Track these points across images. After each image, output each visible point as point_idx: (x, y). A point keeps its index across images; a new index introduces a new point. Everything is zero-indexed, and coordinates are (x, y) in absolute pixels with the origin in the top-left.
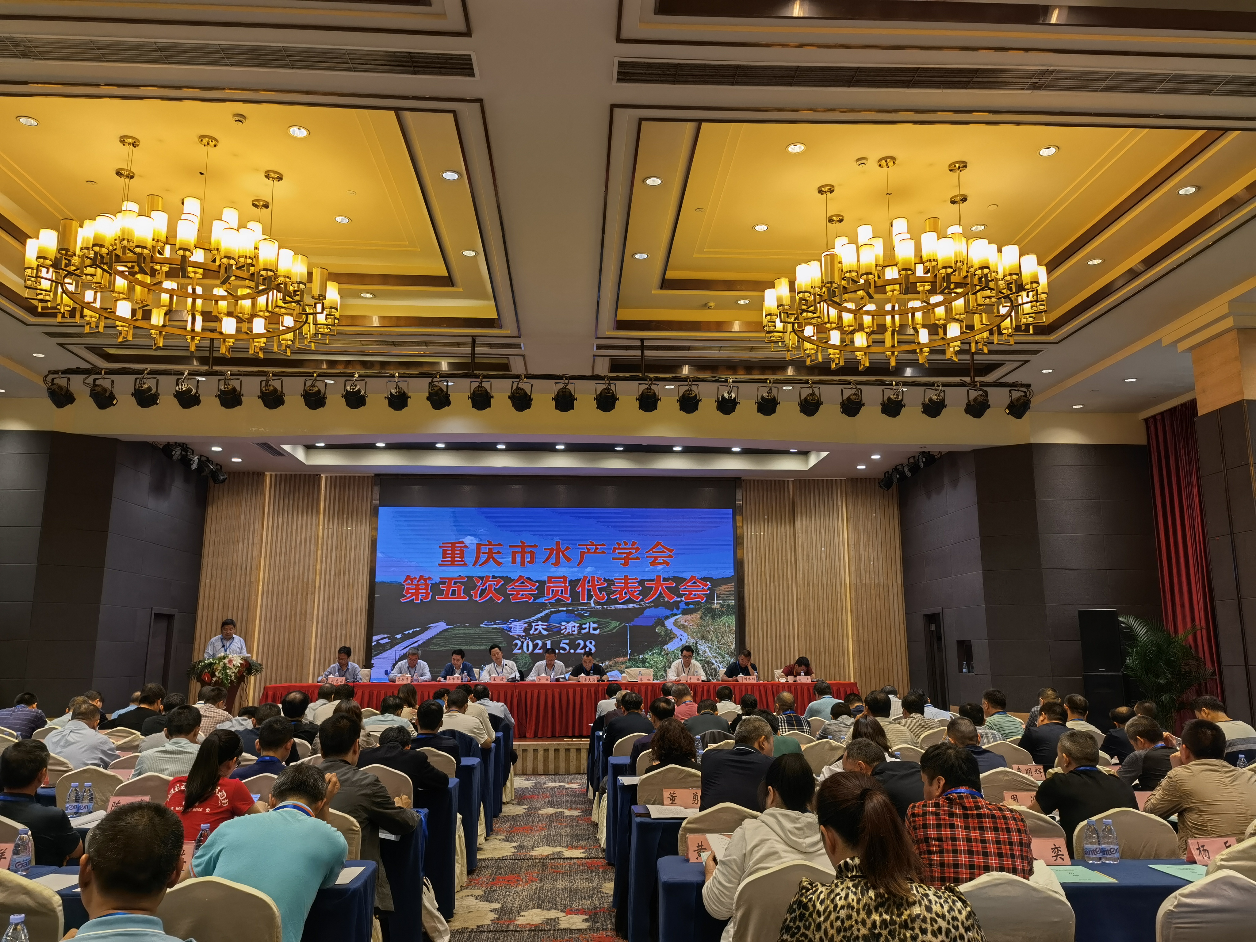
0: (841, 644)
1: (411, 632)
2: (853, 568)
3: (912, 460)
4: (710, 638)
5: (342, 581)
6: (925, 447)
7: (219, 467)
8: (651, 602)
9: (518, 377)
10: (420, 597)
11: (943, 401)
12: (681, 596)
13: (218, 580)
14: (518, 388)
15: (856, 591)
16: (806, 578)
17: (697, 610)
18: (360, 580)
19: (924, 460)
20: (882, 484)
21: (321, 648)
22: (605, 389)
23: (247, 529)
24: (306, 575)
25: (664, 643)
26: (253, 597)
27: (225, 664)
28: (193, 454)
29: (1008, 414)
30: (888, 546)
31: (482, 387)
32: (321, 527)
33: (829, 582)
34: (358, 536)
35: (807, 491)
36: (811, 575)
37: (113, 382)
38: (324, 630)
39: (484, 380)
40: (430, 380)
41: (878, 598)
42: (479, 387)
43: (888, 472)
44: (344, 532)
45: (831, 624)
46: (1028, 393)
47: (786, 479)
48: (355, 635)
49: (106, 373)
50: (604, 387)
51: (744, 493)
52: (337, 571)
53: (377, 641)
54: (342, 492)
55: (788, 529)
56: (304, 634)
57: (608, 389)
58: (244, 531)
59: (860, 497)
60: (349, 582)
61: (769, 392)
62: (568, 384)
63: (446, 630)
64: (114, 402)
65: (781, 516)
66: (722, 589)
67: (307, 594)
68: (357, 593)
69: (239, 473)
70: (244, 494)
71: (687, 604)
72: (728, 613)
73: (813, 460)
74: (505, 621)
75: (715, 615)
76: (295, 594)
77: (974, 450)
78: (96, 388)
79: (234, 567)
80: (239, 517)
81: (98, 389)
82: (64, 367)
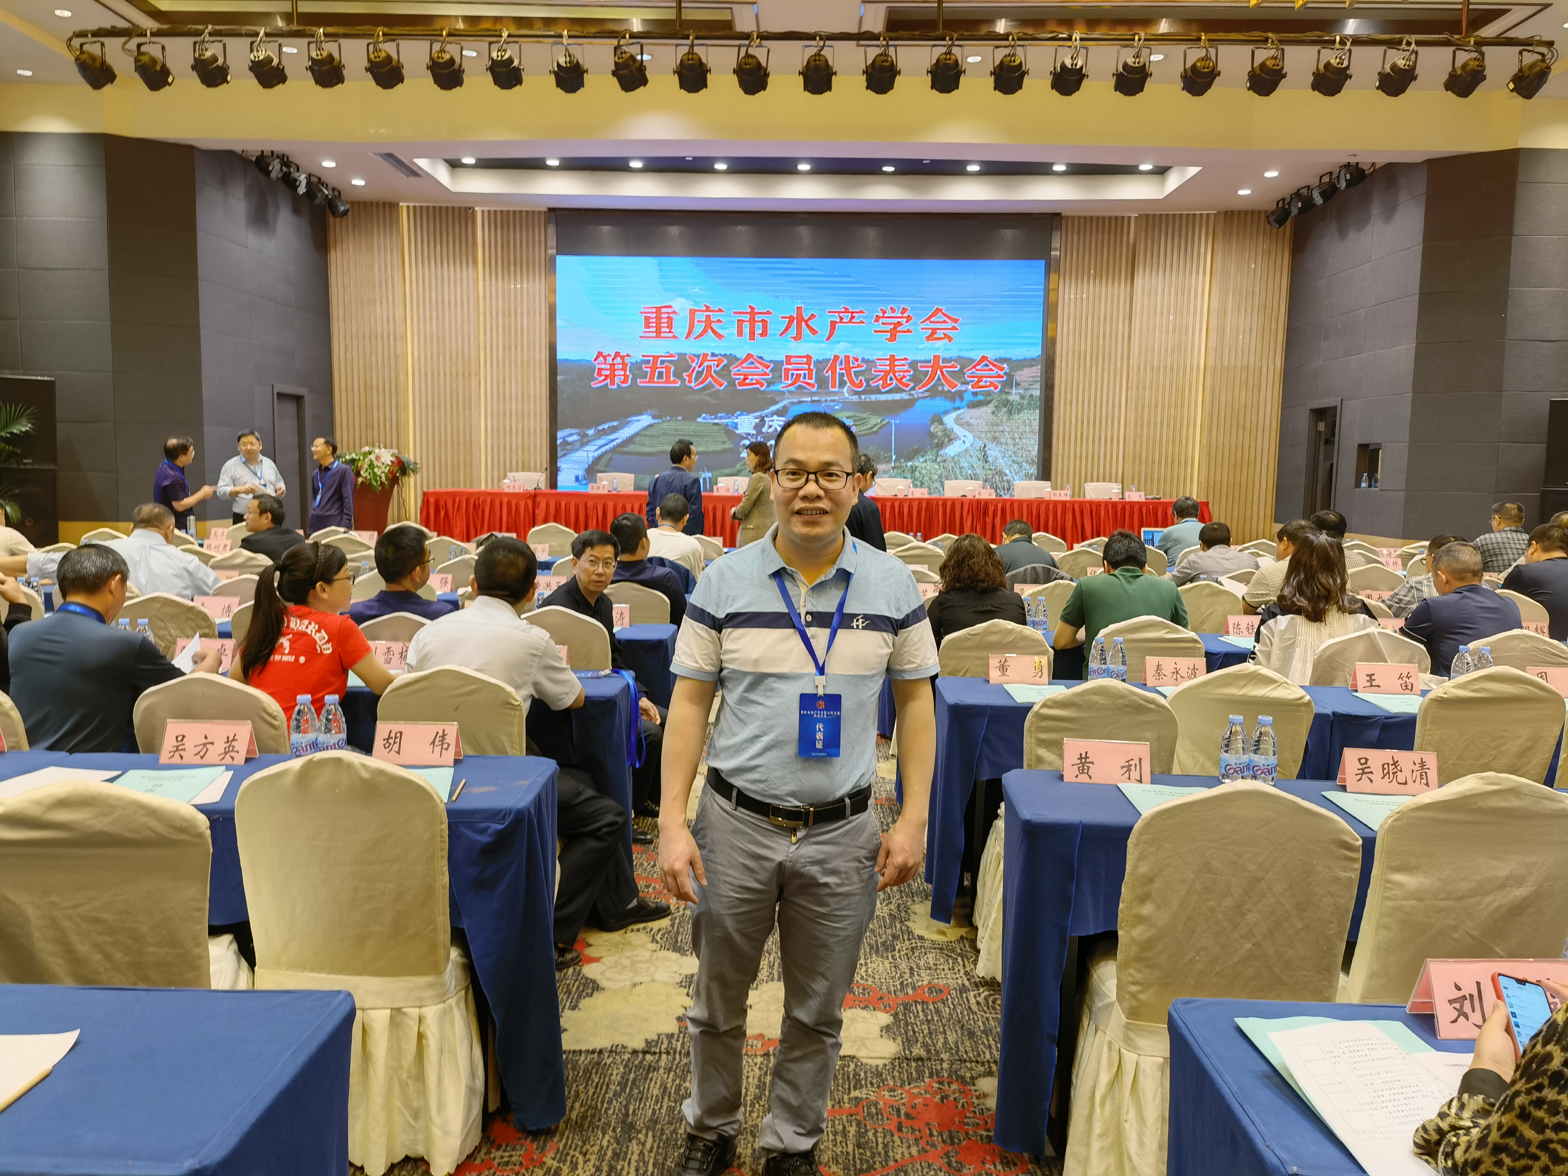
0: (1183, 451)
1: (606, 426)
2: (1212, 343)
3: (1326, 179)
4: (1003, 440)
5: (513, 358)
6: (1355, 155)
7: (336, 193)
8: (926, 391)
9: (747, 36)
10: (617, 380)
11: (1413, 68)
12: (967, 383)
13: (355, 353)
14: (748, 56)
15: (1214, 376)
16: (1142, 359)
17: (989, 402)
18: (538, 357)
19: (1348, 177)
20: (1271, 219)
21: (492, 446)
22: (881, 55)
23: (384, 283)
24: (466, 348)
25: (940, 446)
26: (402, 377)
27: (371, 461)
28: (298, 171)
29: (1512, 91)
30: (1268, 311)
31: (693, 53)
32: (481, 283)
33: (1175, 364)
34: (531, 297)
35: (1156, 232)
36: (1149, 355)
37: (163, 48)
38: (495, 422)
39: (696, 42)
40: (615, 42)
41: (1244, 386)
42: (688, 53)
43: (1284, 199)
44: (513, 291)
45: (1172, 422)
46: (1549, 56)
47: (1126, 215)
48: (535, 430)
49: (152, 34)
50: (878, 51)
51: (1063, 236)
52: (507, 345)
53: (564, 438)
54: (505, 235)
55: (1123, 289)
56: (471, 427)
57: (885, 54)
58: (381, 285)
59: (1234, 239)
60: (522, 360)
61: (1137, 56)
62: (822, 48)
63: (651, 426)
64: (170, 80)
65: (1114, 270)
66: (1022, 375)
67: (470, 374)
68: (535, 374)
69: (365, 203)
70: (375, 234)
71: (975, 394)
72: (1030, 406)
73: (1173, 181)
74: (731, 413)
75: (1011, 409)
76: (454, 374)
77: (1429, 161)
78: (142, 58)
79: (373, 337)
80: (372, 267)
81: (145, 59)
82: (94, 27)
